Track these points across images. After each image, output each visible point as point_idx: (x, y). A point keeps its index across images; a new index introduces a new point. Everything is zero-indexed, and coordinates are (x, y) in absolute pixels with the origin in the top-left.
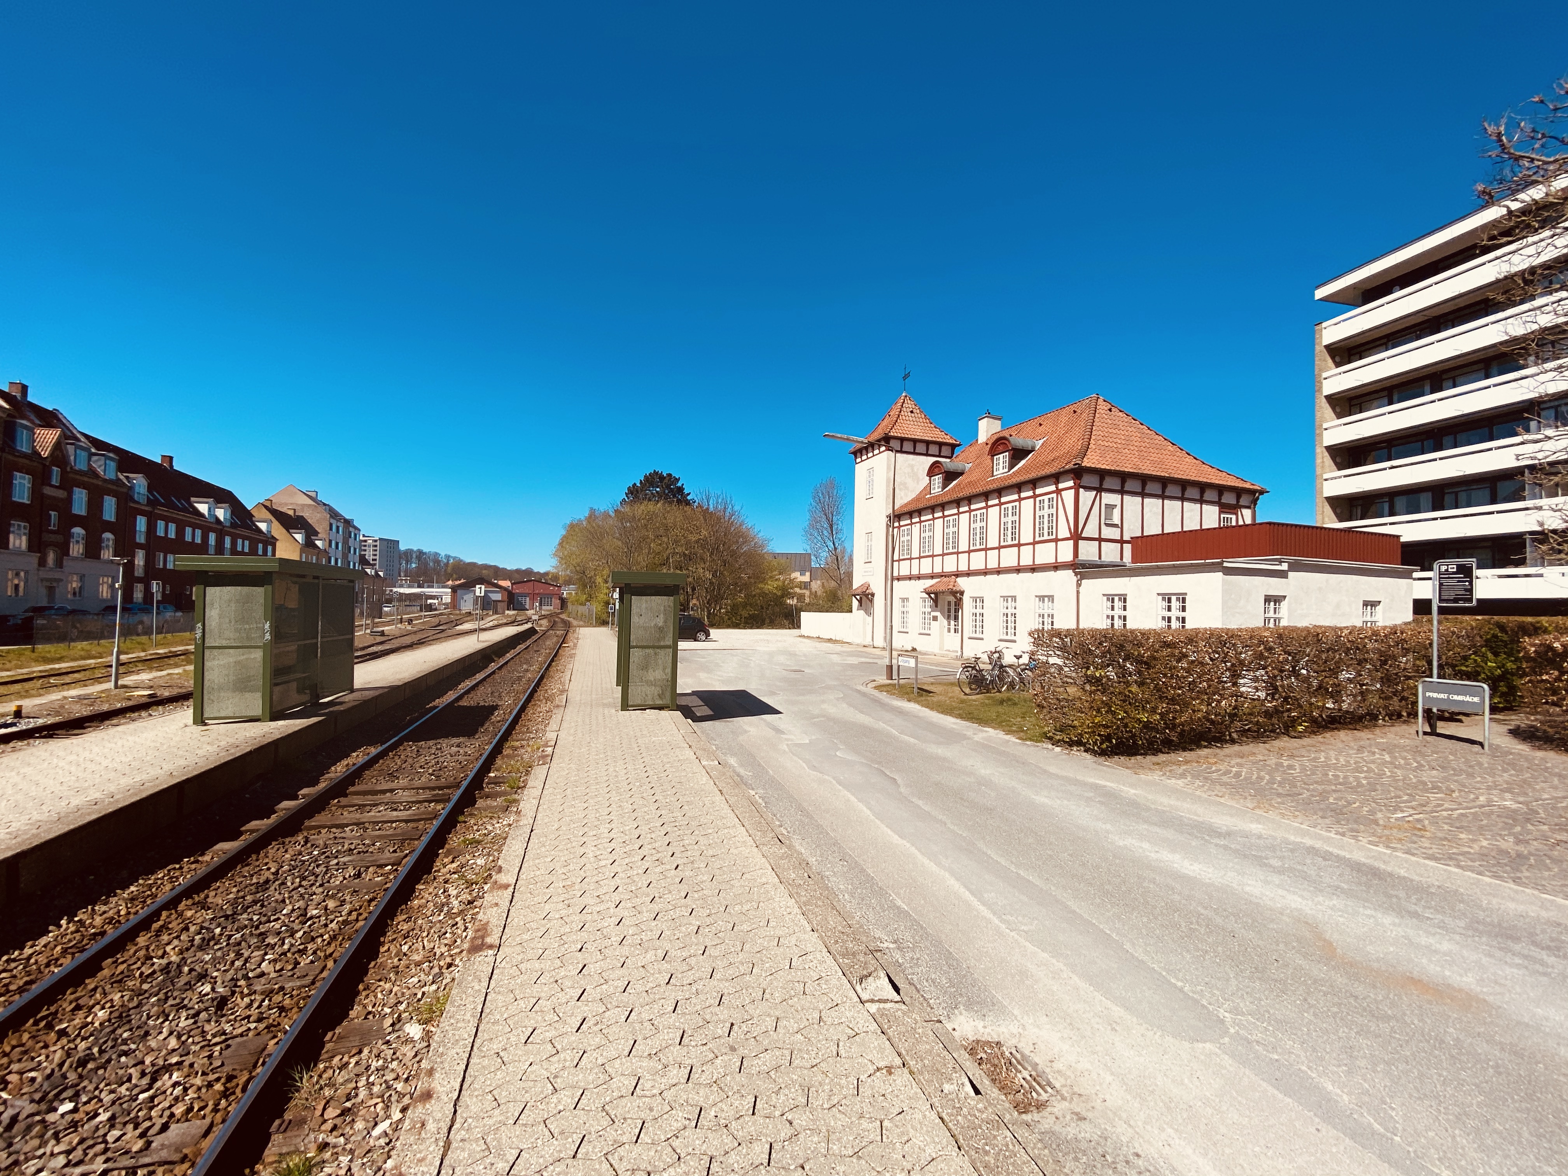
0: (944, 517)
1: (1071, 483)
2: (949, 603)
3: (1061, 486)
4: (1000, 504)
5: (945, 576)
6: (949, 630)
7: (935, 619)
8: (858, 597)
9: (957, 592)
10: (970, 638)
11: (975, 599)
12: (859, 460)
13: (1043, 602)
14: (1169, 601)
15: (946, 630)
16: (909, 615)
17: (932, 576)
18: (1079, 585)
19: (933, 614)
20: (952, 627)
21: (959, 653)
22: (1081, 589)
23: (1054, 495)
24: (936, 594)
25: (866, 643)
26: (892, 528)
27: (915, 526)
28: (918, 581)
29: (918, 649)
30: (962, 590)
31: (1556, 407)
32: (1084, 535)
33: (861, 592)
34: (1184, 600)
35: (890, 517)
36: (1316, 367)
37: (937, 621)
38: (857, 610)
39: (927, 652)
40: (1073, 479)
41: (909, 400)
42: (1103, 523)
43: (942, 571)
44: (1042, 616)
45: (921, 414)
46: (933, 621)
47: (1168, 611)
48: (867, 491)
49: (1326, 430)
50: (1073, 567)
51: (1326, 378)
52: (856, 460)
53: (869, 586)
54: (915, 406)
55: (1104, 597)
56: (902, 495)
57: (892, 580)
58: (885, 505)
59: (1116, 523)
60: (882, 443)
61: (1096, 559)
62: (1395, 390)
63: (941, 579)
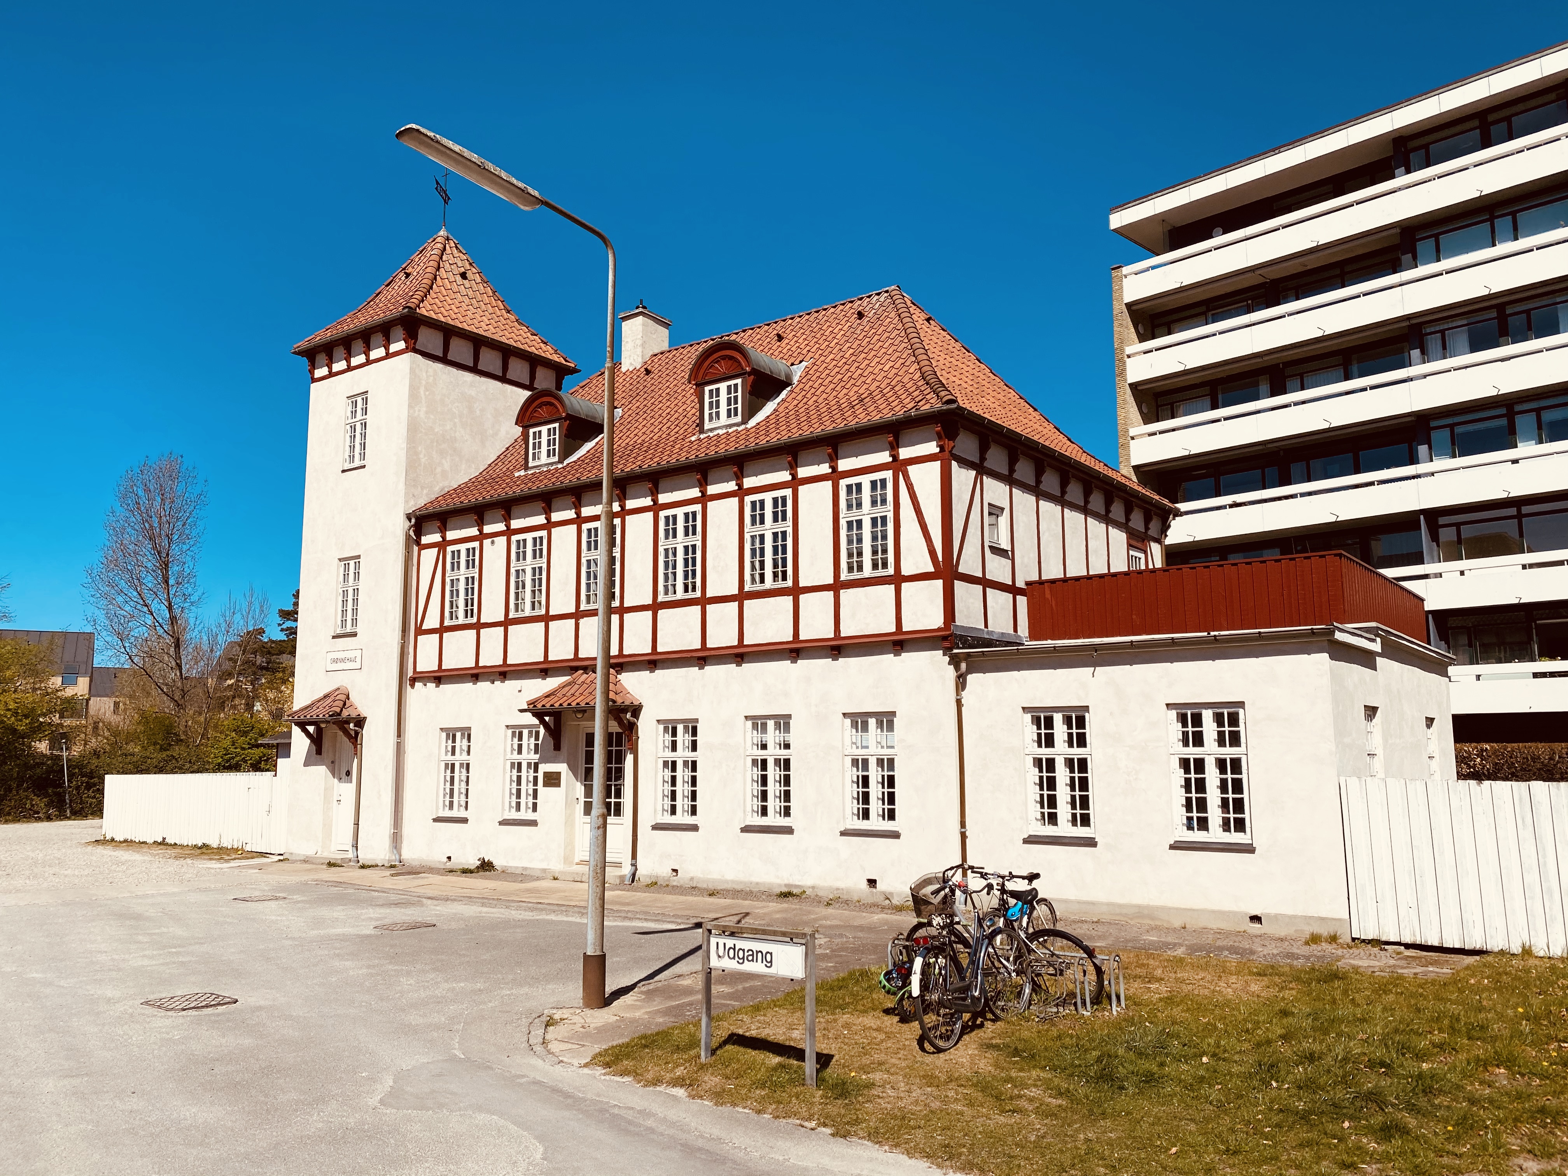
0: (579, 520)
1: (931, 448)
2: (589, 738)
3: (906, 453)
4: (741, 492)
5: (585, 669)
6: (587, 810)
7: (552, 780)
8: (311, 729)
9: (625, 709)
10: (657, 827)
11: (673, 727)
12: (320, 372)
13: (865, 729)
14: (1197, 720)
15: (580, 807)
16: (473, 772)
17: (545, 669)
18: (961, 685)
19: (544, 768)
21: (628, 869)
22: (966, 696)
23: (888, 475)
24: (557, 714)
25: (337, 857)
26: (418, 542)
27: (493, 542)
28: (497, 683)
29: (496, 863)
30: (635, 703)
31: (1452, 427)
32: (961, 569)
33: (330, 716)
34: (1234, 720)
35: (416, 519)
36: (1116, 336)
37: (558, 785)
38: (306, 764)
39: (525, 869)
40: (939, 437)
41: (456, 247)
42: (986, 544)
43: (572, 657)
44: (861, 763)
45: (485, 285)
46: (544, 786)
47: (1194, 745)
48: (344, 451)
49: (1133, 438)
50: (947, 644)
51: (1129, 356)
52: (312, 372)
53: (348, 698)
54: (470, 264)
55: (1025, 715)
56: (447, 465)
57: (413, 681)
58: (402, 486)
59: (1005, 548)
60: (398, 331)
61: (982, 627)
62: (1219, 387)
63: (575, 675)
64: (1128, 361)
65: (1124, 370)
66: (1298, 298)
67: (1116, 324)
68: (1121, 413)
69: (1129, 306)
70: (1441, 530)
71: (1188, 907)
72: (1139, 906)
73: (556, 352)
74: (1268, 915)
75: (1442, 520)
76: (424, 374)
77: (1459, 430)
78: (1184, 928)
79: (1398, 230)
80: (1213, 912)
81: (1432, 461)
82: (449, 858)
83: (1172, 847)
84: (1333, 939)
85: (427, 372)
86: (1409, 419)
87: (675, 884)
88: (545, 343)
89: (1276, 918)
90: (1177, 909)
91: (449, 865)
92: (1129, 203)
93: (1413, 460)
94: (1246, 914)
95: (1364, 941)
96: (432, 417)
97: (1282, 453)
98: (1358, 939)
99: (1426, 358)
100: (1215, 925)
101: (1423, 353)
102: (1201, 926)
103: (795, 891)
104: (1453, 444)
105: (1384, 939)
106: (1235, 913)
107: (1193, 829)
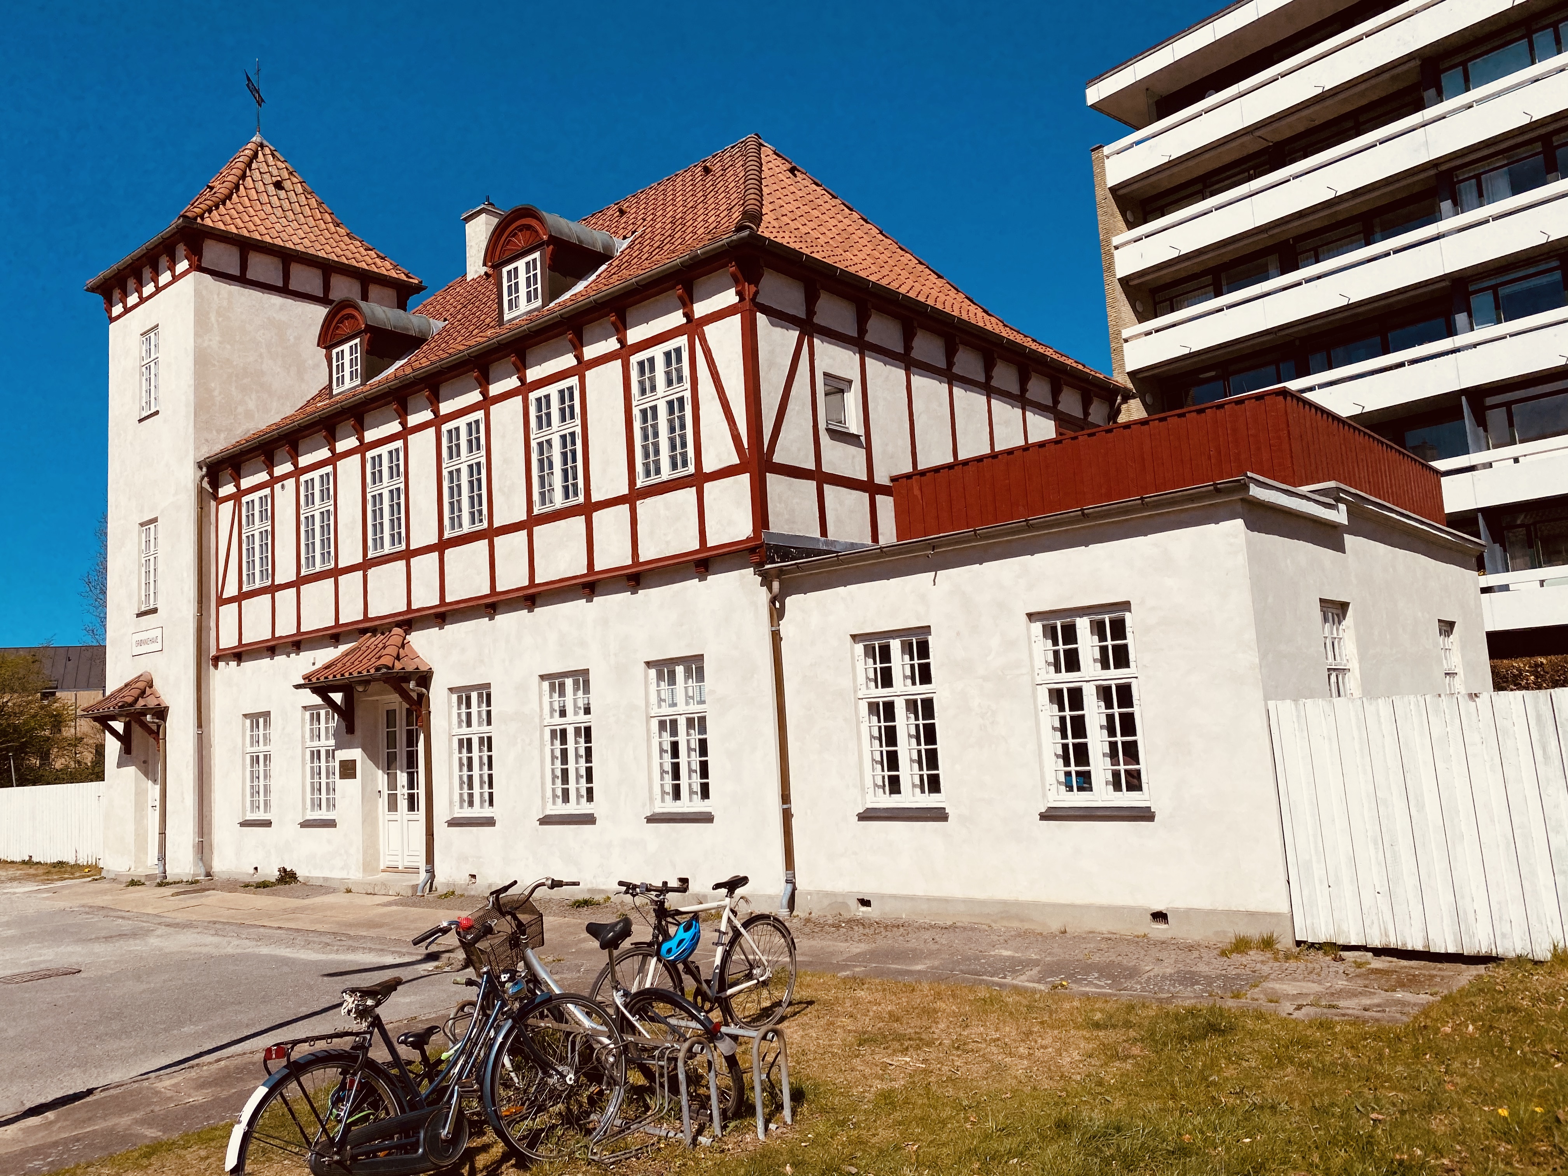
0: (363, 448)
1: (729, 297)
2: (391, 716)
3: (701, 309)
4: (525, 389)
5: (374, 631)
6: (393, 805)
7: (348, 770)
9: (406, 677)
10: (454, 823)
11: (463, 695)
12: (117, 310)
13: (672, 681)
14: (1070, 634)
15: (383, 802)
16: (274, 765)
17: (333, 635)
18: (777, 613)
19: (343, 755)
20: (402, 791)
21: (423, 876)
22: (785, 626)
23: (682, 341)
24: (347, 688)
25: (139, 872)
26: (215, 496)
27: (283, 487)
28: (293, 656)
29: (301, 873)
30: (422, 668)
31: (1494, 288)
32: (777, 458)
33: (120, 707)
34: (1119, 628)
35: (208, 469)
36: (1100, 226)
37: (354, 776)
38: (119, 766)
39: (326, 879)
40: (737, 282)
41: (273, 155)
42: (822, 426)
43: (361, 618)
44: (669, 726)
45: (309, 196)
46: (341, 778)
47: (1067, 671)
48: (141, 398)
49: (1126, 341)
50: (756, 558)
51: (1116, 248)
52: (109, 311)
53: (151, 686)
54: (291, 173)
55: (856, 646)
56: (251, 405)
57: (216, 660)
58: (191, 429)
59: (856, 433)
60: (181, 249)
61: (817, 535)
62: (1223, 275)
63: (361, 640)
64: (1116, 253)
65: (1111, 264)
66: (1306, 156)
67: (1100, 211)
68: (1111, 313)
69: (1113, 190)
70: (1488, 413)
71: (1069, 902)
72: (1005, 903)
73: (395, 267)
74: (1176, 911)
75: (1490, 401)
76: (215, 297)
77: (1503, 291)
78: (1065, 932)
79: (1418, 62)
80: (1101, 908)
81: (1472, 330)
82: (256, 869)
83: (1044, 817)
84: (1268, 943)
85: (218, 294)
86: (1443, 284)
87: (472, 893)
88: (382, 258)
89: (1188, 914)
90: (1054, 906)
91: (258, 878)
92: (1107, 73)
93: (1451, 331)
94: (1146, 910)
95: (1312, 945)
96: (228, 347)
97: (1297, 343)
98: (1305, 942)
99: (1459, 207)
100: (1105, 927)
101: (1455, 204)
102: (1087, 929)
103: (598, 898)
104: (1497, 308)
105: (1341, 941)
106: (1131, 909)
107: (1071, 790)
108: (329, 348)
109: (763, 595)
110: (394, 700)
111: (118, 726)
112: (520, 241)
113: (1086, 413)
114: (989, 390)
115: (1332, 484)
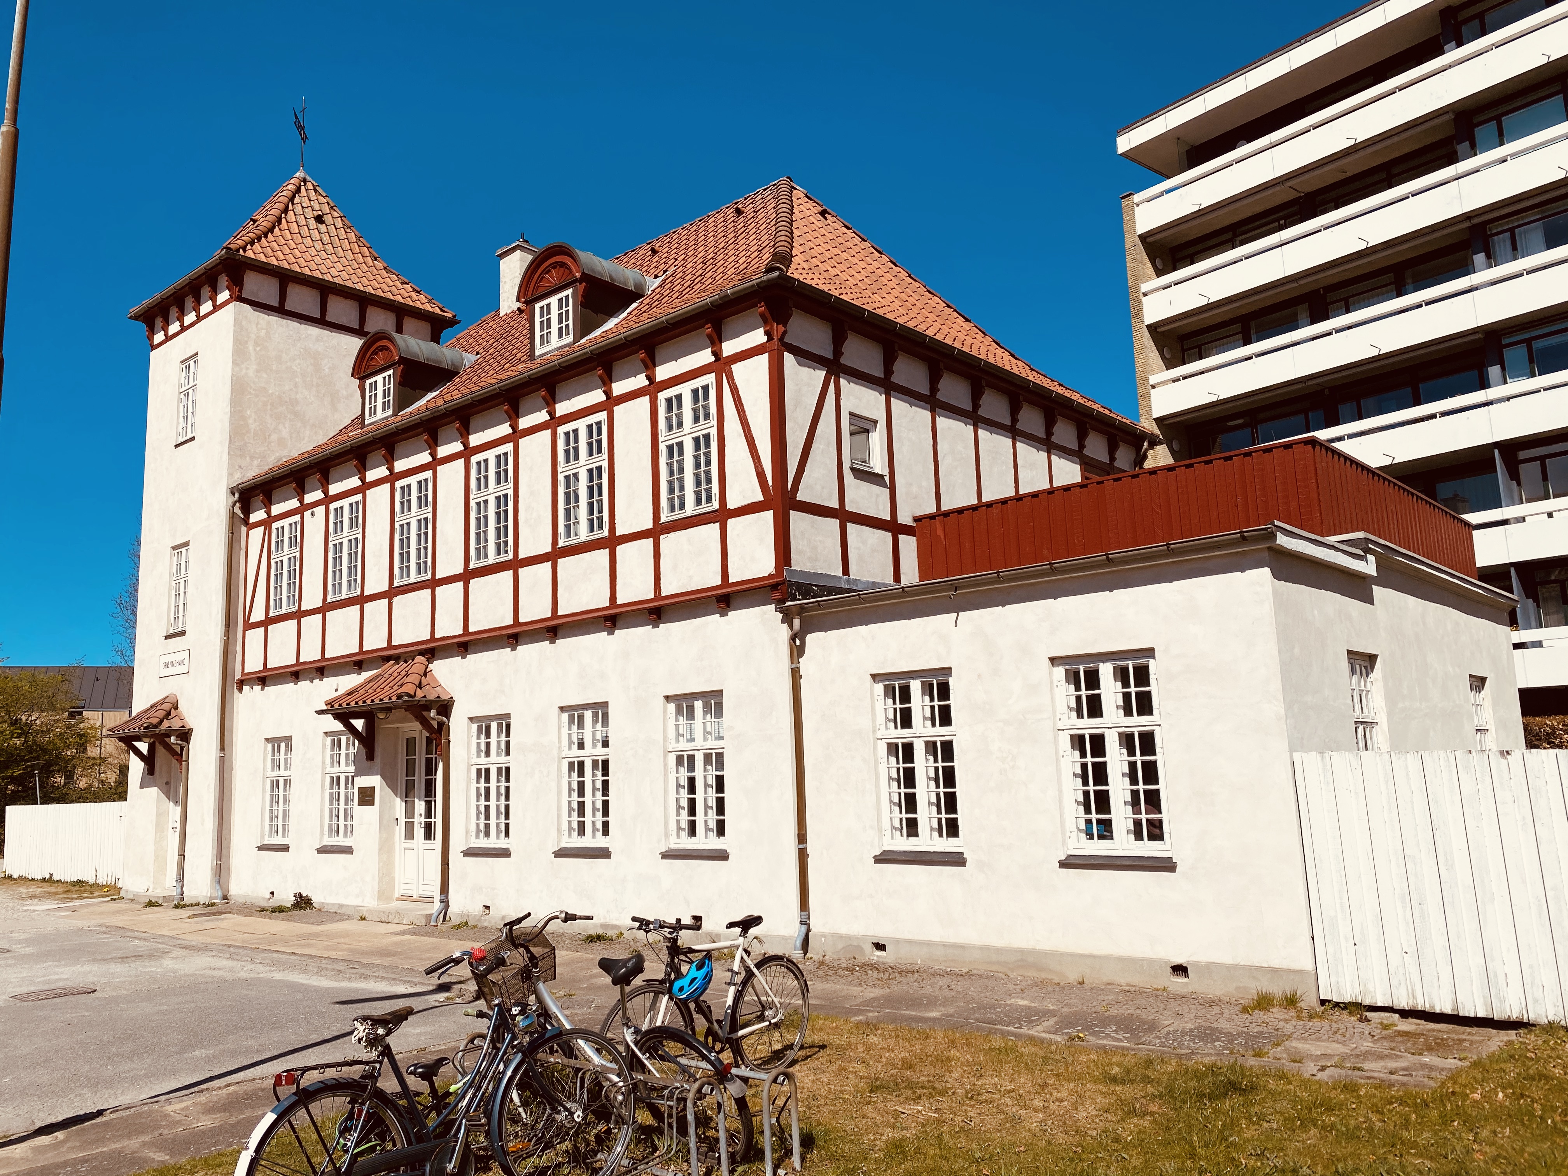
0: (393, 478)
1: (758, 337)
2: (411, 744)
3: (729, 348)
4: (554, 422)
5: (397, 658)
6: (409, 833)
7: (366, 797)
9: (427, 705)
10: (469, 853)
11: (483, 725)
12: (159, 337)
13: (691, 715)
14: (1093, 679)
15: (400, 830)
16: (294, 790)
17: (357, 662)
18: (797, 650)
19: (364, 781)
20: (419, 819)
21: (437, 905)
22: (804, 664)
23: (710, 379)
24: (369, 715)
25: (161, 894)
26: (246, 521)
27: (313, 514)
28: (316, 681)
29: (315, 900)
30: (444, 697)
31: (1528, 342)
32: (801, 496)
33: (145, 728)
34: (1142, 674)
35: (240, 494)
36: (1129, 273)
37: (371, 803)
38: (141, 787)
39: (341, 906)
40: (765, 322)
41: (315, 190)
42: (846, 465)
43: (385, 645)
44: (686, 761)
45: (348, 230)
46: (359, 805)
47: (1090, 716)
48: (178, 423)
49: (1153, 387)
50: (777, 595)
51: (1145, 295)
52: (150, 338)
53: (176, 708)
54: (332, 208)
55: (876, 685)
56: (285, 433)
57: (241, 684)
58: (225, 457)
59: (880, 472)
60: (223, 280)
61: (839, 573)
62: (1253, 324)
63: (383, 668)
64: (1144, 299)
65: (1140, 310)
66: (1337, 207)
67: (1129, 259)
68: (1139, 359)
69: (1143, 238)
70: (1521, 466)
71: (1087, 952)
72: (1021, 951)
73: (430, 301)
74: (1197, 964)
75: (1523, 455)
76: (254, 326)
77: (1537, 345)
78: (1082, 983)
79: (1451, 116)
80: (1121, 959)
81: (1505, 383)
82: (272, 893)
83: (1063, 864)
84: (1291, 1001)
85: (257, 324)
86: (1475, 336)
87: (486, 924)
88: (418, 292)
89: (1209, 968)
90: (1072, 955)
91: (274, 903)
92: (1138, 122)
93: (1484, 384)
94: (1166, 963)
95: (1337, 1004)
96: (265, 375)
97: (1327, 392)
98: (1329, 1001)
99: (1492, 260)
100: (1124, 979)
101: (1489, 256)
102: (1105, 980)
103: (611, 933)
104: (1531, 361)
105: (1367, 1002)
106: (1151, 962)
107: (1092, 838)
108: (363, 379)
109: (784, 632)
110: (414, 728)
111: (143, 747)
112: (553, 278)
113: (1112, 458)
114: (1014, 432)
115: (1360, 535)
